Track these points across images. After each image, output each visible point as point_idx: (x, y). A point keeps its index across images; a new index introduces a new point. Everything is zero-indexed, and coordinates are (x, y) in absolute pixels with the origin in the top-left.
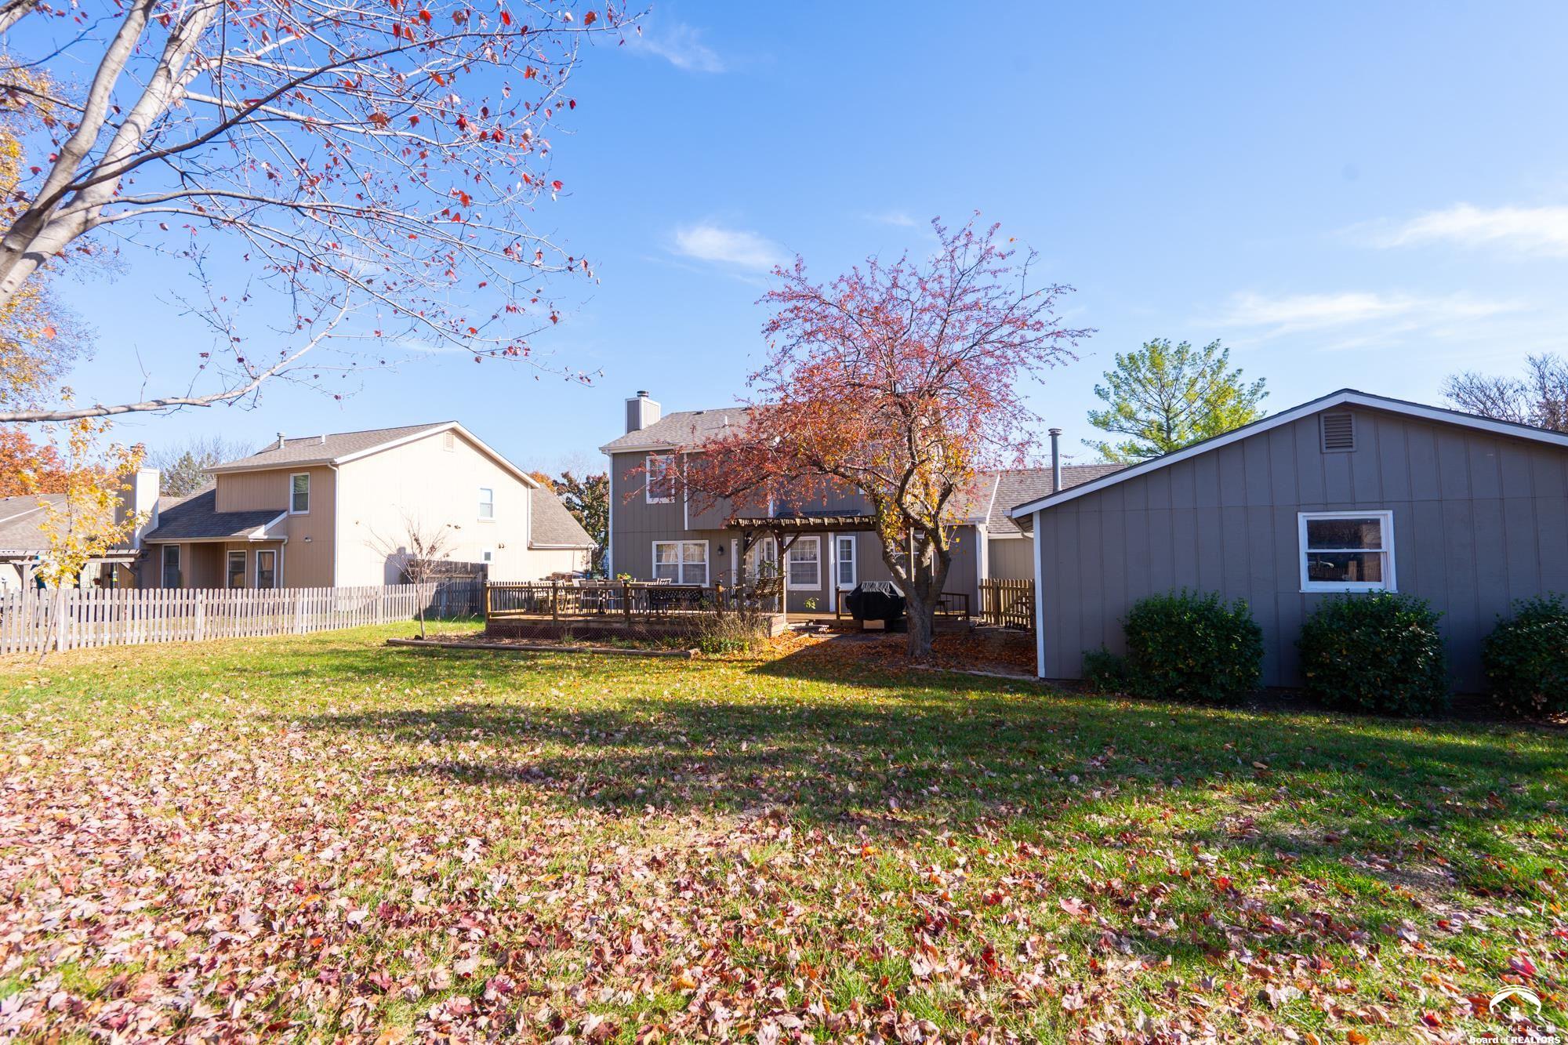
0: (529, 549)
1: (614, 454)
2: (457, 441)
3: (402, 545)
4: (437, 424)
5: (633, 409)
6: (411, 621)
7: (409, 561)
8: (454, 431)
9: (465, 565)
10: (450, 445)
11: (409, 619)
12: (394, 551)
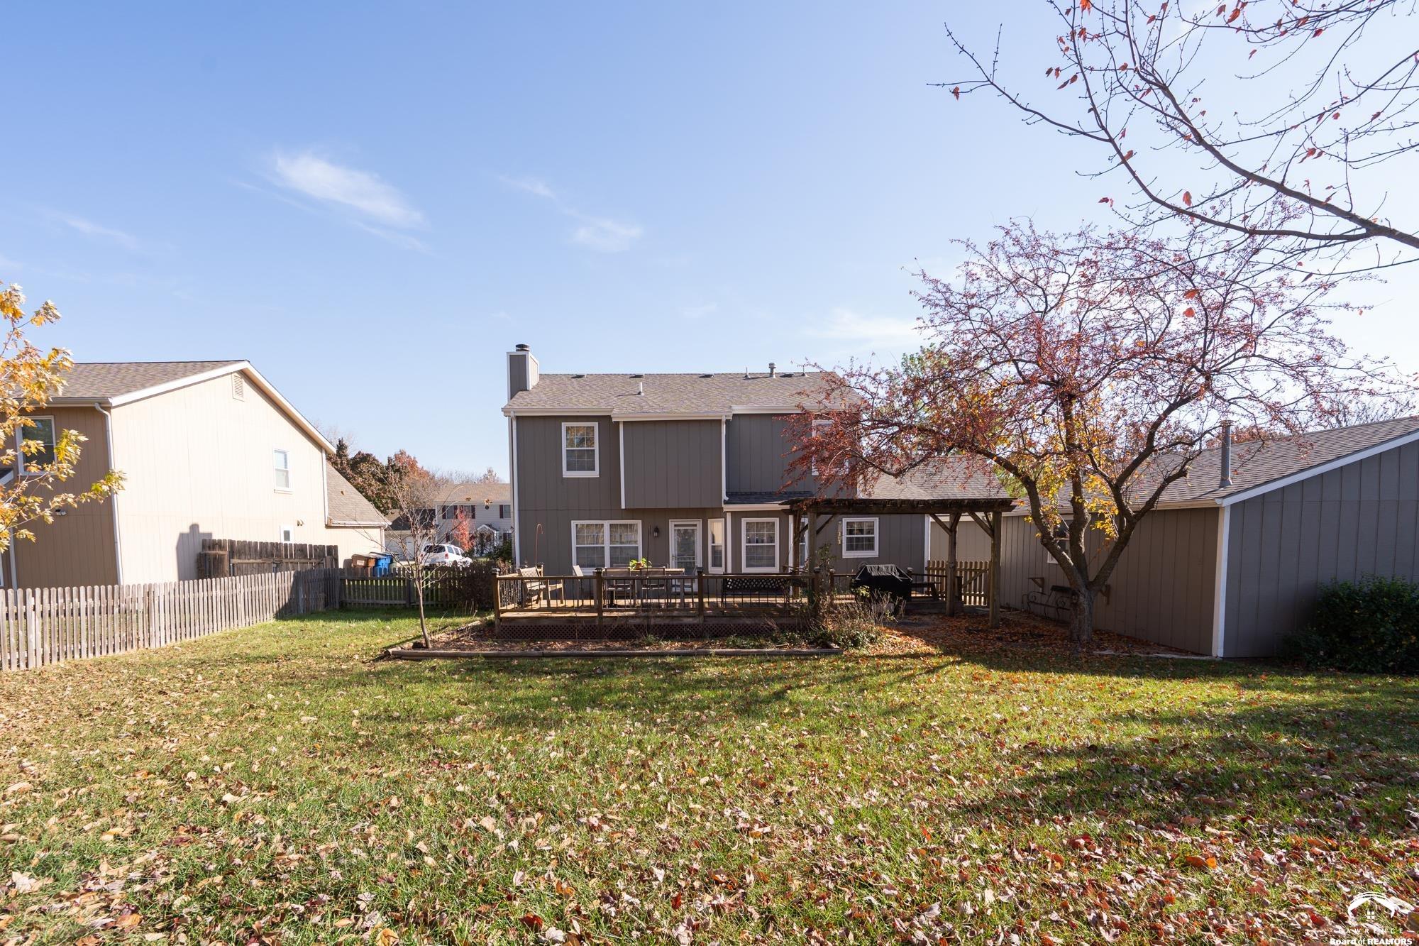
0: (328, 526)
1: (518, 418)
2: (247, 388)
3: (195, 521)
4: (228, 362)
5: (518, 365)
6: (273, 621)
7: (204, 541)
8: (244, 374)
9: (264, 545)
10: (240, 392)
11: (270, 620)
12: (186, 530)
